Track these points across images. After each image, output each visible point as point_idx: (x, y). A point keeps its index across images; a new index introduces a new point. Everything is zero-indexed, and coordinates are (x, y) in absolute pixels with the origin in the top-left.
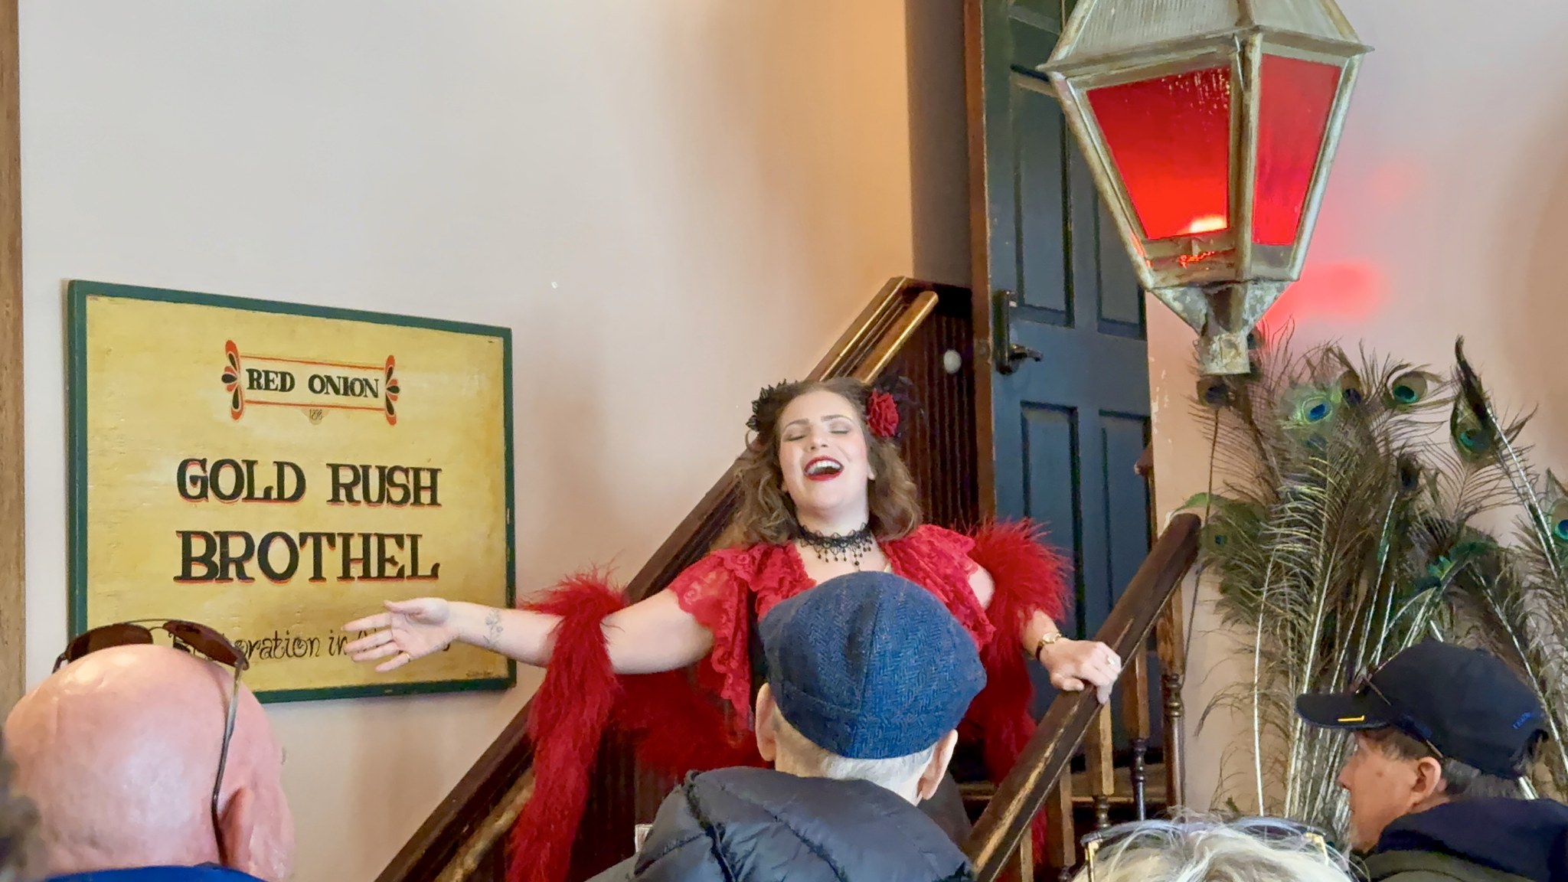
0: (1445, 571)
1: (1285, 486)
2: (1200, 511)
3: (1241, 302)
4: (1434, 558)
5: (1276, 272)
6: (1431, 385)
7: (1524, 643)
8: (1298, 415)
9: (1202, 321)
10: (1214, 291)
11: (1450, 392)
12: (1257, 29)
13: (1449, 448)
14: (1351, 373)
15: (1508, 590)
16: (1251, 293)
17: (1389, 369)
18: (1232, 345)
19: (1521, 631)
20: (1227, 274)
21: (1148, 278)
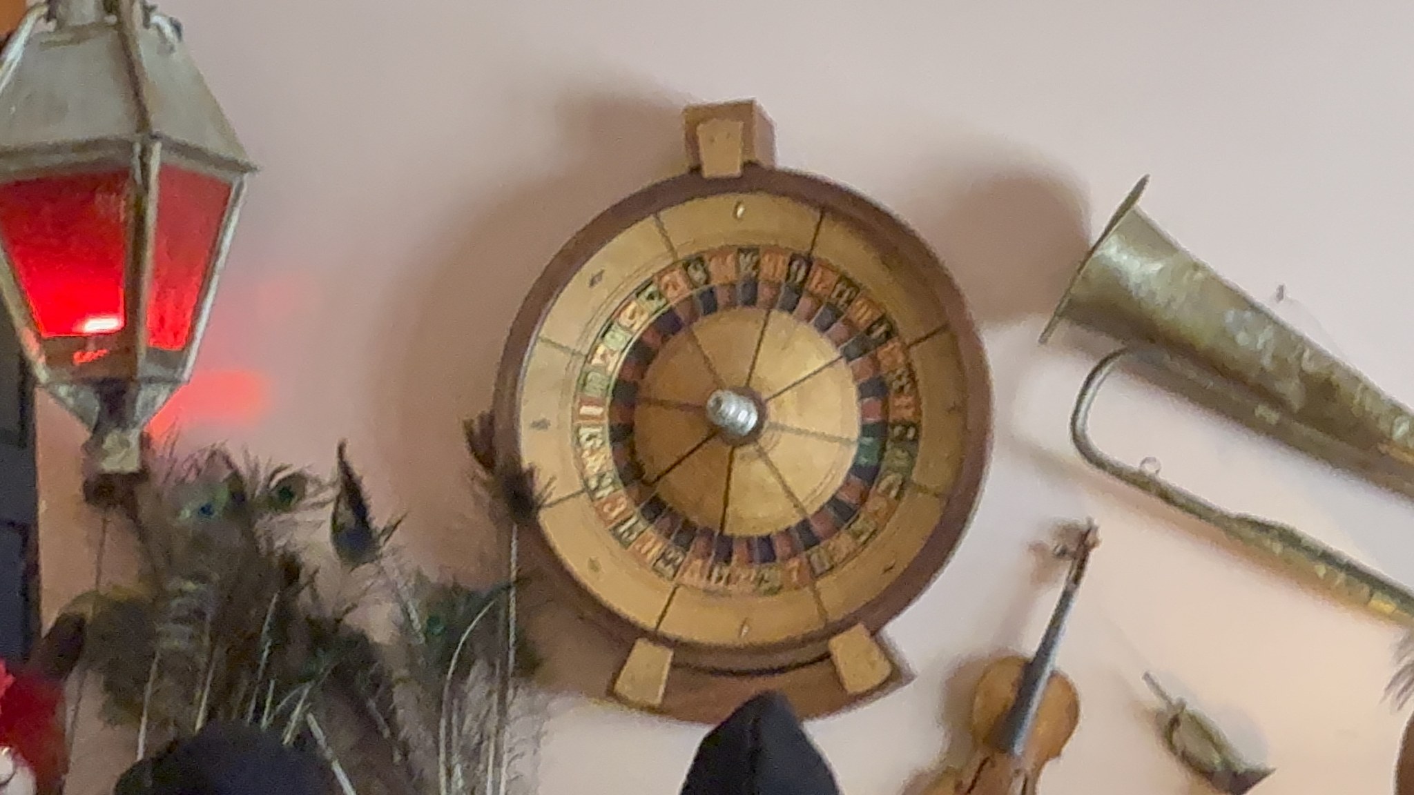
0: (324, 664)
1: (173, 584)
2: (88, 611)
3: (134, 401)
4: (312, 652)
5: (168, 373)
6: (310, 489)
7: (394, 734)
8: (187, 513)
9: (95, 418)
10: (106, 389)
11: (331, 493)
12: (155, 137)
13: (330, 548)
14: (236, 475)
15: (380, 683)
16: (144, 394)
17: (271, 471)
18: (125, 444)
19: (390, 720)
20: (121, 373)
21: (41, 372)
